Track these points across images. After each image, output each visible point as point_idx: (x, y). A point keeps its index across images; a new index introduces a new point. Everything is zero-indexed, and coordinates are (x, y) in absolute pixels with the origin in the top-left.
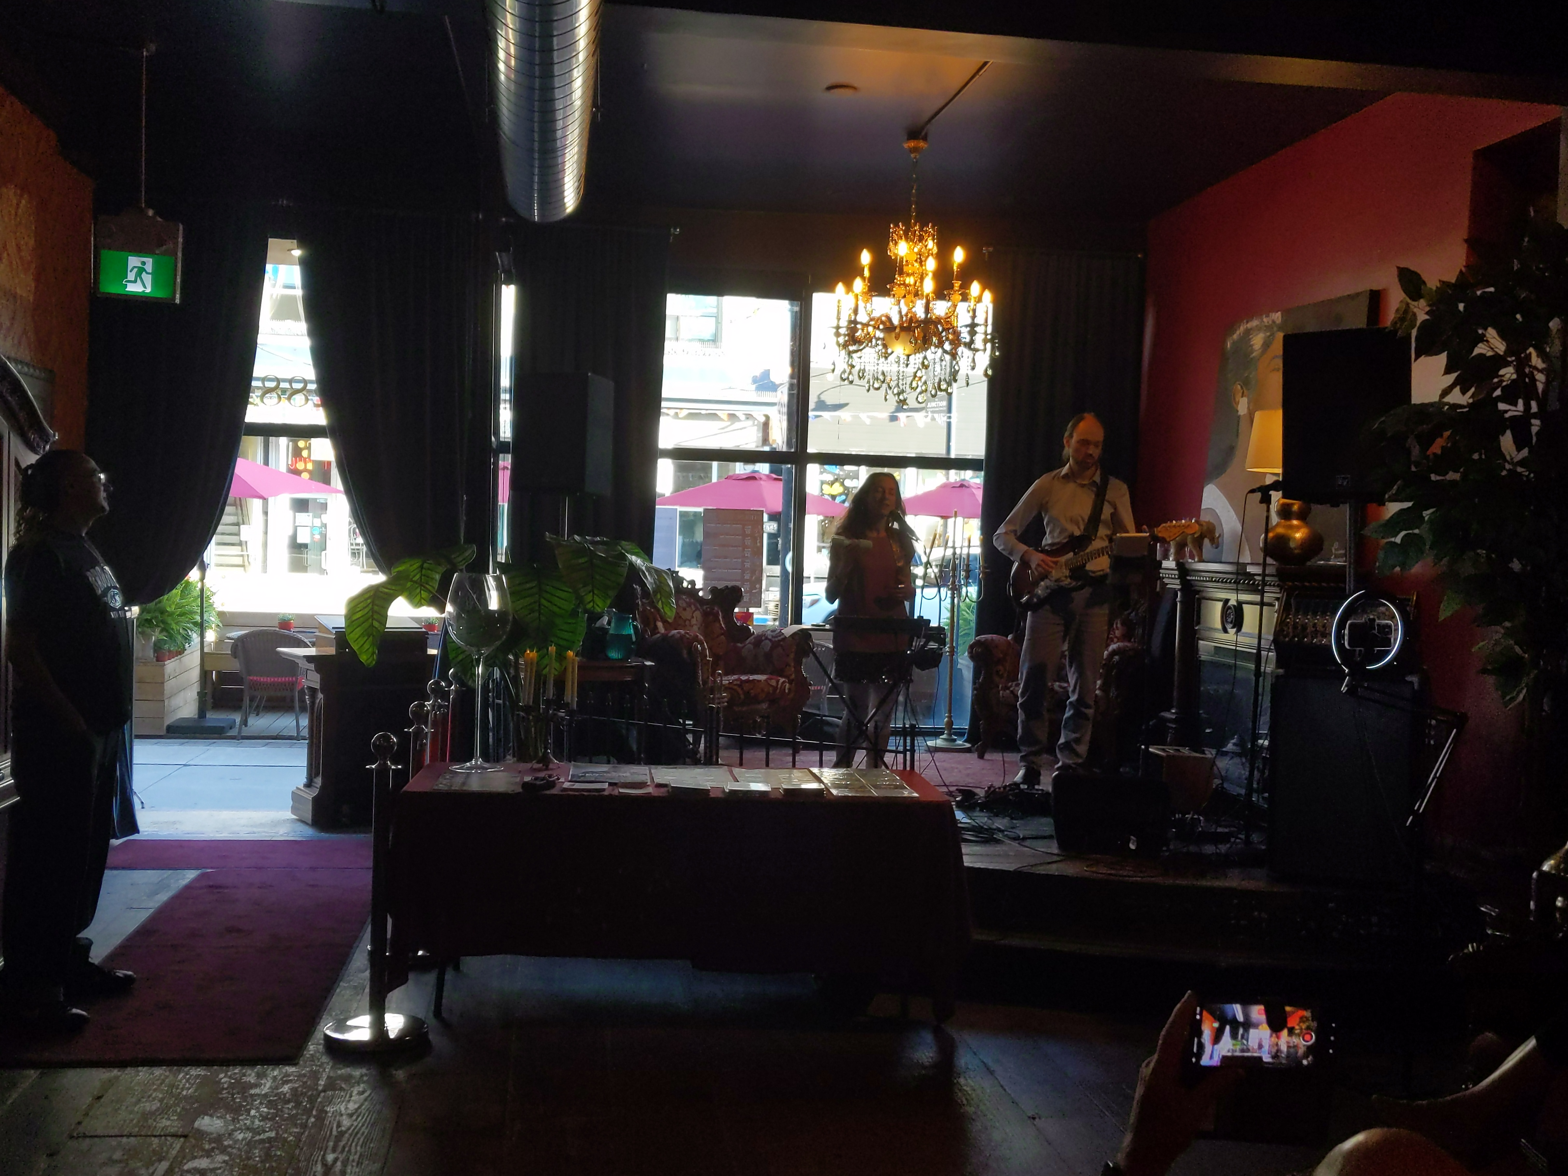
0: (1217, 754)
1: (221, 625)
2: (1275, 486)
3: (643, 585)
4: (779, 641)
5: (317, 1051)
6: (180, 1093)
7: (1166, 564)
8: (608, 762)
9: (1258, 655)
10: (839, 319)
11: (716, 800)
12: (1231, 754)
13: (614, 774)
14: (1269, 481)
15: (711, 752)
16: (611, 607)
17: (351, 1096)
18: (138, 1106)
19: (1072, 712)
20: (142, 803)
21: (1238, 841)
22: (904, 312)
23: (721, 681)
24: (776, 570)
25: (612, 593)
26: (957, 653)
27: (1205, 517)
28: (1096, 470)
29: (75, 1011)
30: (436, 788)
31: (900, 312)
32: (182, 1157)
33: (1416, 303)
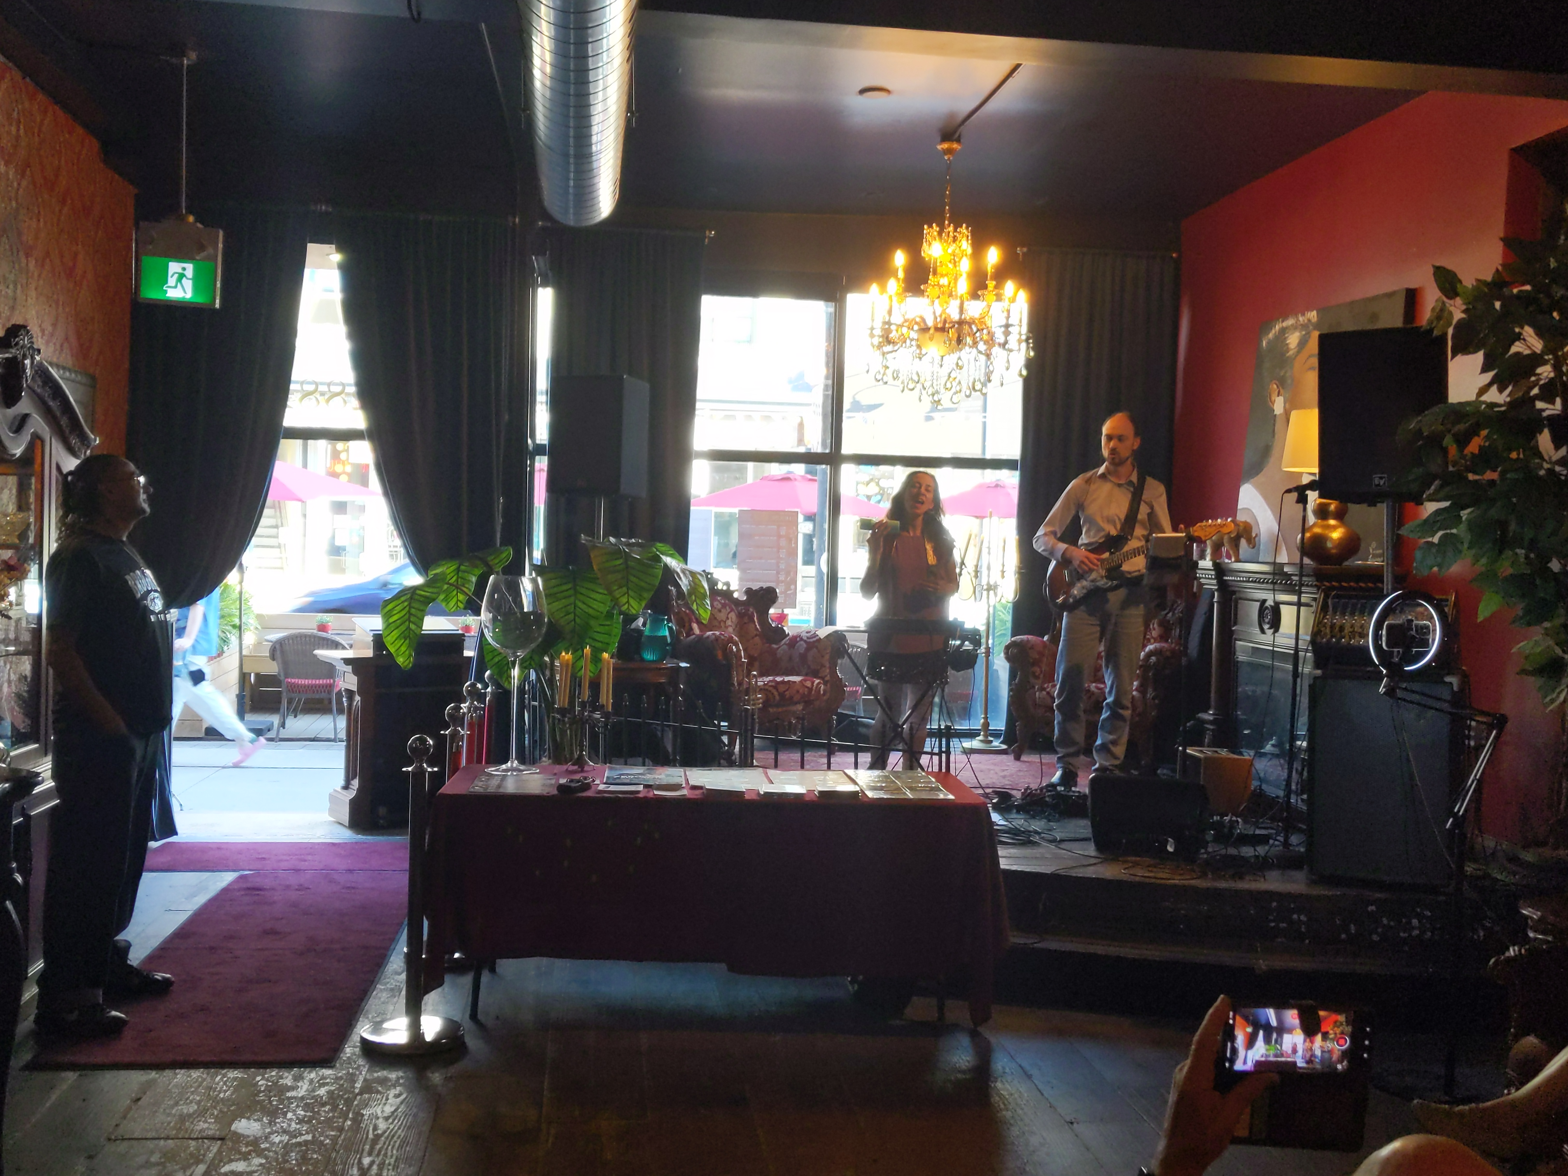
0: (1255, 756)
1: (259, 627)
2: (1312, 486)
3: (678, 586)
4: (814, 642)
5: (354, 1054)
6: (217, 1095)
7: (1202, 564)
8: (644, 765)
9: (1296, 656)
10: (873, 320)
11: (751, 802)
12: (1270, 756)
13: (649, 776)
14: (1306, 480)
15: (746, 753)
16: (646, 608)
17: (387, 1099)
18: (176, 1108)
19: (1108, 713)
20: (181, 805)
21: (1276, 843)
22: (938, 314)
23: (756, 682)
24: (811, 570)
25: (648, 595)
26: (993, 654)
27: (1241, 517)
28: (1133, 470)
29: (114, 1013)
30: (472, 790)
31: (934, 313)
32: (219, 1159)
33: (1452, 302)
